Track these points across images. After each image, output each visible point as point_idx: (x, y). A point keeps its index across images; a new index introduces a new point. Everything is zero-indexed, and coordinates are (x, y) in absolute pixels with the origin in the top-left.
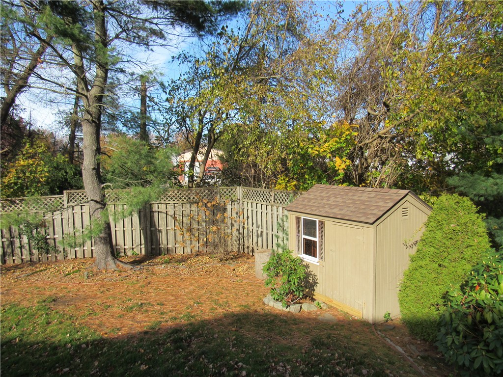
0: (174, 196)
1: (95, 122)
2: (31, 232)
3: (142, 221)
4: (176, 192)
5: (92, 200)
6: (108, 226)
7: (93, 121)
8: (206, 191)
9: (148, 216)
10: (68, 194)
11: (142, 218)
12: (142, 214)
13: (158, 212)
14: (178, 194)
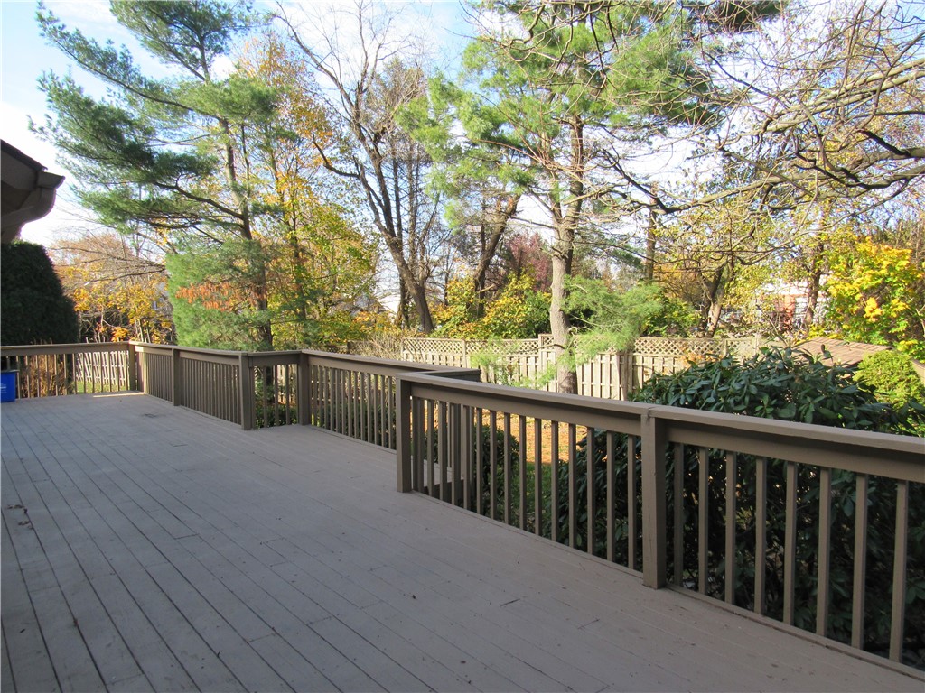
0: (663, 348)
1: (565, 258)
2: (506, 378)
3: (623, 377)
4: (666, 342)
5: (555, 345)
6: (574, 376)
7: (563, 257)
8: (708, 343)
9: (631, 369)
10: (543, 338)
11: (623, 373)
12: (623, 368)
13: (643, 367)
14: (669, 345)
